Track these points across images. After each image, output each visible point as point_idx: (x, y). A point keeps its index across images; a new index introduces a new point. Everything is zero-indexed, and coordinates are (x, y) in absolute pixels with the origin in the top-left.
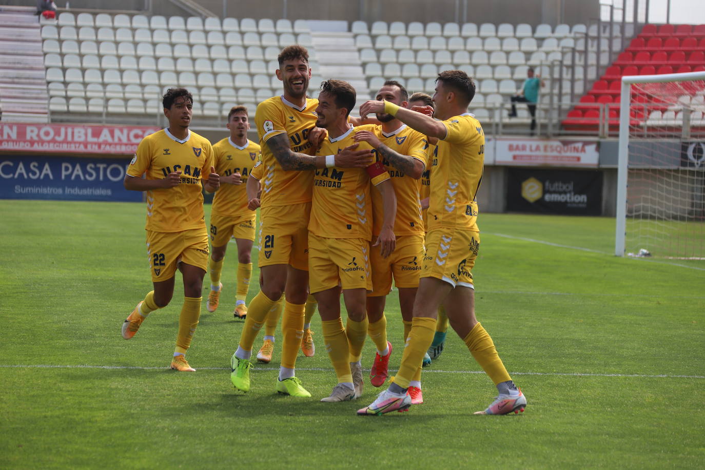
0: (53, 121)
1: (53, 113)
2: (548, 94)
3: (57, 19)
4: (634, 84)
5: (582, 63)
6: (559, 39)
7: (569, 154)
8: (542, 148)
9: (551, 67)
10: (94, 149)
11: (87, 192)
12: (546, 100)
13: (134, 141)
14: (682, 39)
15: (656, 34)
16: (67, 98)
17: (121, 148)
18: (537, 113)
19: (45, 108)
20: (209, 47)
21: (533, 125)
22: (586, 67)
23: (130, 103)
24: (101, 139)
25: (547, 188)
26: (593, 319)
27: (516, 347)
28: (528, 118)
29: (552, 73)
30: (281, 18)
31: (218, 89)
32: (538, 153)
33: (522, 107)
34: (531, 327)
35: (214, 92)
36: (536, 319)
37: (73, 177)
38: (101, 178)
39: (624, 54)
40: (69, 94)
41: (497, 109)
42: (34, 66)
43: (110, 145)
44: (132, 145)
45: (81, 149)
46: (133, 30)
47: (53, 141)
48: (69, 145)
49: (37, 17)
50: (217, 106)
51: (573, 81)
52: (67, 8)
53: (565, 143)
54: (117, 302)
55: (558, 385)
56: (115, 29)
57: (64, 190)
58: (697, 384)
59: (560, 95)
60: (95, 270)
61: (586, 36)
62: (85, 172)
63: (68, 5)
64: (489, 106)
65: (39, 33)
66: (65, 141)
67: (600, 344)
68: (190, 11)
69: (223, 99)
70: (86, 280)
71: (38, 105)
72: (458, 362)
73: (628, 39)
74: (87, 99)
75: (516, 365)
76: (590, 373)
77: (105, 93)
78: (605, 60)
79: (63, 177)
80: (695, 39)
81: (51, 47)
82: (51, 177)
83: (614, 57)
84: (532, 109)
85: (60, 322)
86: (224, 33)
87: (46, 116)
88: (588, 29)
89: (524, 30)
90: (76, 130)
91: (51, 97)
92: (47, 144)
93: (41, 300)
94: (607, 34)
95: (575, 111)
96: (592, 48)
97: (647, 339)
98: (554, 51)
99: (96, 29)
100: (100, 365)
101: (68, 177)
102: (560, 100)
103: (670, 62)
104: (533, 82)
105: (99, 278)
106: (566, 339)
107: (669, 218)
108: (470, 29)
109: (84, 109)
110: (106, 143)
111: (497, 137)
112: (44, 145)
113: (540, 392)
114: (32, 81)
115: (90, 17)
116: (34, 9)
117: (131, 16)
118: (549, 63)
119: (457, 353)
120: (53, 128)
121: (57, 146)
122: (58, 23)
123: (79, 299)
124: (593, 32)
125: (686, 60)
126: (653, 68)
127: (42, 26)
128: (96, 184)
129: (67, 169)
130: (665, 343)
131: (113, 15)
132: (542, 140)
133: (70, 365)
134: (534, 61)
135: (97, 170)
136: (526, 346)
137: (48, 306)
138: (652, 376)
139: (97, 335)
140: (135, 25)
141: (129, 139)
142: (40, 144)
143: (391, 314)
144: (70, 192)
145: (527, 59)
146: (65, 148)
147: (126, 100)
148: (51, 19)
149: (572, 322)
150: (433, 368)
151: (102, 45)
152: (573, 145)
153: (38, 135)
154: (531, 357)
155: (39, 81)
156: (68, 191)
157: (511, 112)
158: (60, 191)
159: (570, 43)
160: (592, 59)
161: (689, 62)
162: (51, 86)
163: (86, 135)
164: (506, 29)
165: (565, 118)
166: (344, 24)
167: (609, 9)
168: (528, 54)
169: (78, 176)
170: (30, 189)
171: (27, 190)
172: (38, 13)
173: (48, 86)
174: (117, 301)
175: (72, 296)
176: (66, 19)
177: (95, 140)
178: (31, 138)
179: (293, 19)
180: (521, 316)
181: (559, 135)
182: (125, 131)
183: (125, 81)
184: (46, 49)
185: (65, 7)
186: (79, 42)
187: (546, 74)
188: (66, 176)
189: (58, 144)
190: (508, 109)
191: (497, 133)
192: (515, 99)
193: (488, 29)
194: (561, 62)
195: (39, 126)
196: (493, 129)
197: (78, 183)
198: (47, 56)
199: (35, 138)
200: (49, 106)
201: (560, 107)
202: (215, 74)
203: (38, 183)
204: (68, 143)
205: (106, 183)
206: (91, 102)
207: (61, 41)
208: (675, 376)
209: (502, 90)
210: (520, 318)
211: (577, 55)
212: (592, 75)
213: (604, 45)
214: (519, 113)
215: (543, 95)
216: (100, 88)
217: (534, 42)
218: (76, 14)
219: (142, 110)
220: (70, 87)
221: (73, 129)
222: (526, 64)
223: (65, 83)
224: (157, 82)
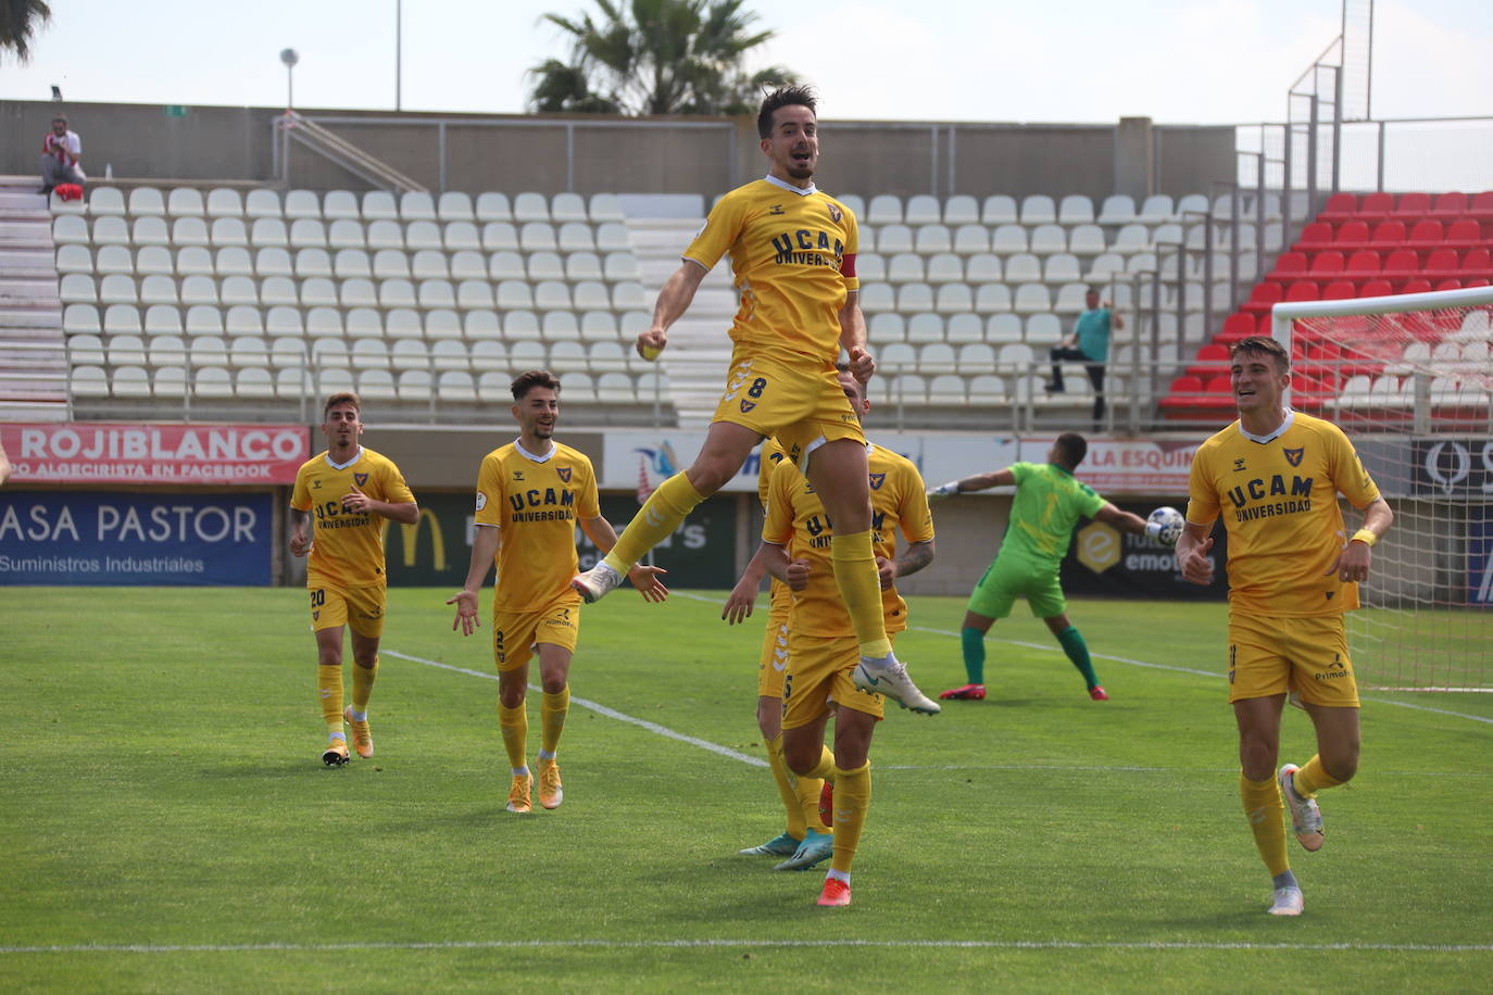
0: (78, 417)
1: (79, 399)
2: (1129, 343)
3: (87, 201)
4: (1299, 320)
5: (1201, 275)
6: (1152, 227)
7: (1175, 469)
8: (1118, 457)
9: (1136, 285)
10: (164, 475)
11: (152, 566)
12: (1126, 355)
13: (252, 456)
14: (1411, 224)
15: (1355, 214)
16: (109, 368)
17: (223, 472)
18: (1107, 382)
19: (61, 390)
20: (410, 253)
21: (1099, 409)
22: (1208, 284)
23: (242, 376)
24: (181, 454)
25: (1130, 543)
26: (1203, 822)
27: (1031, 887)
28: (1088, 395)
29: (1136, 299)
30: (563, 190)
31: (429, 342)
32: (1109, 469)
33: (1074, 371)
34: (1069, 842)
35: (421, 348)
36: (1080, 825)
37: (122, 537)
38: (182, 537)
39: (1288, 256)
40: (113, 358)
41: (1021, 375)
42: (38, 301)
43: (200, 465)
44: (247, 464)
45: (139, 475)
46: (249, 221)
47: (79, 459)
48: (113, 468)
49: (44, 197)
50: (427, 378)
51: (1181, 314)
52: (109, 178)
53: (1167, 447)
54: (180, 805)
55: (1112, 970)
56: (209, 219)
57: (103, 565)
58: (1413, 963)
59: (1155, 345)
60: (143, 735)
61: (1209, 220)
62: (147, 524)
63: (109, 170)
64: (1003, 369)
65: (50, 231)
66: (105, 460)
67: (1213, 877)
68: (369, 179)
69: (440, 363)
70: (119, 757)
71: (46, 385)
72: (902, 922)
73: (1296, 224)
74: (151, 369)
75: (1027, 927)
76: (1185, 942)
77: (188, 354)
78: (1248, 270)
79: (101, 537)
80: (1439, 223)
81: (75, 260)
82: (76, 536)
83: (1269, 263)
84: (1096, 376)
85: (49, 850)
86: (442, 224)
87: (64, 405)
88: (1211, 205)
89: (1077, 207)
90: (128, 435)
91: (74, 366)
92: (65, 466)
93: (17, 804)
94: (1253, 215)
95: (1187, 379)
96: (1221, 245)
97: (1315, 865)
98: (1139, 252)
99: (170, 220)
100: (125, 944)
101: (112, 535)
102: (1155, 355)
103: (1385, 273)
104: (1098, 319)
105: (149, 752)
106: (1142, 867)
107: (1379, 604)
108: (962, 208)
109: (145, 390)
110: (192, 461)
111: (1023, 435)
112: (60, 469)
113: (1071, 984)
114: (33, 333)
115: (157, 195)
116: (38, 180)
117: (244, 192)
118: (1129, 277)
119: (902, 902)
120: (79, 433)
121: (87, 470)
122: (88, 210)
123: (100, 800)
124: (1223, 210)
125: (1421, 268)
126: (1351, 284)
127: (55, 217)
128: (171, 549)
129: (109, 518)
130: (1352, 874)
131: (205, 190)
132: (1118, 440)
133: (58, 945)
134: (1098, 274)
135: (173, 519)
136: (1053, 883)
137: (29, 816)
138: (1317, 947)
139: (129, 877)
140: (251, 210)
141: (240, 452)
142: (51, 467)
143: (770, 818)
144: (116, 566)
145: (1085, 270)
146: (103, 474)
147: (234, 370)
148: (73, 202)
149: (1158, 831)
150: (848, 936)
151: (182, 254)
152: (1183, 451)
153: (47, 448)
154: (1061, 908)
155: (49, 333)
156: (111, 565)
157: (1052, 383)
158: (94, 566)
159: (1173, 235)
160: (1221, 269)
161: (1425, 272)
162: (73, 342)
163: (149, 445)
164: (1038, 207)
165: (1165, 393)
166: (697, 201)
167: (1254, 161)
168: (1086, 260)
169: (132, 533)
170: (29, 562)
171: (22, 565)
172: (47, 190)
173: (66, 344)
174: (181, 801)
175: (85, 794)
176: (105, 200)
177: (168, 455)
178: (32, 453)
179: (587, 192)
180: (1049, 820)
181: (1155, 429)
182: (233, 436)
183: (232, 328)
184: (62, 266)
185: (104, 175)
186: (134, 249)
187: (1124, 300)
188: (106, 533)
189: (90, 466)
190: (1044, 376)
191: (1022, 428)
192: (1060, 354)
193: (1000, 207)
194: (1156, 274)
195: (47, 427)
196: (1015, 419)
197: (134, 548)
198: (66, 280)
199: (41, 454)
200: (69, 386)
201: (1154, 369)
202: (423, 311)
203: (47, 549)
204: (110, 462)
205: (193, 547)
206: (159, 375)
207: (94, 248)
208: (1367, 946)
209: (1032, 336)
210: (1047, 823)
211: (1189, 259)
212: (1222, 300)
213: (1247, 238)
214: (1068, 382)
215: (1119, 346)
216: (179, 345)
217: (1098, 233)
218: (126, 190)
219: (268, 391)
220: (114, 344)
221: (121, 432)
222: (1081, 281)
223: (104, 337)
224: (299, 330)
